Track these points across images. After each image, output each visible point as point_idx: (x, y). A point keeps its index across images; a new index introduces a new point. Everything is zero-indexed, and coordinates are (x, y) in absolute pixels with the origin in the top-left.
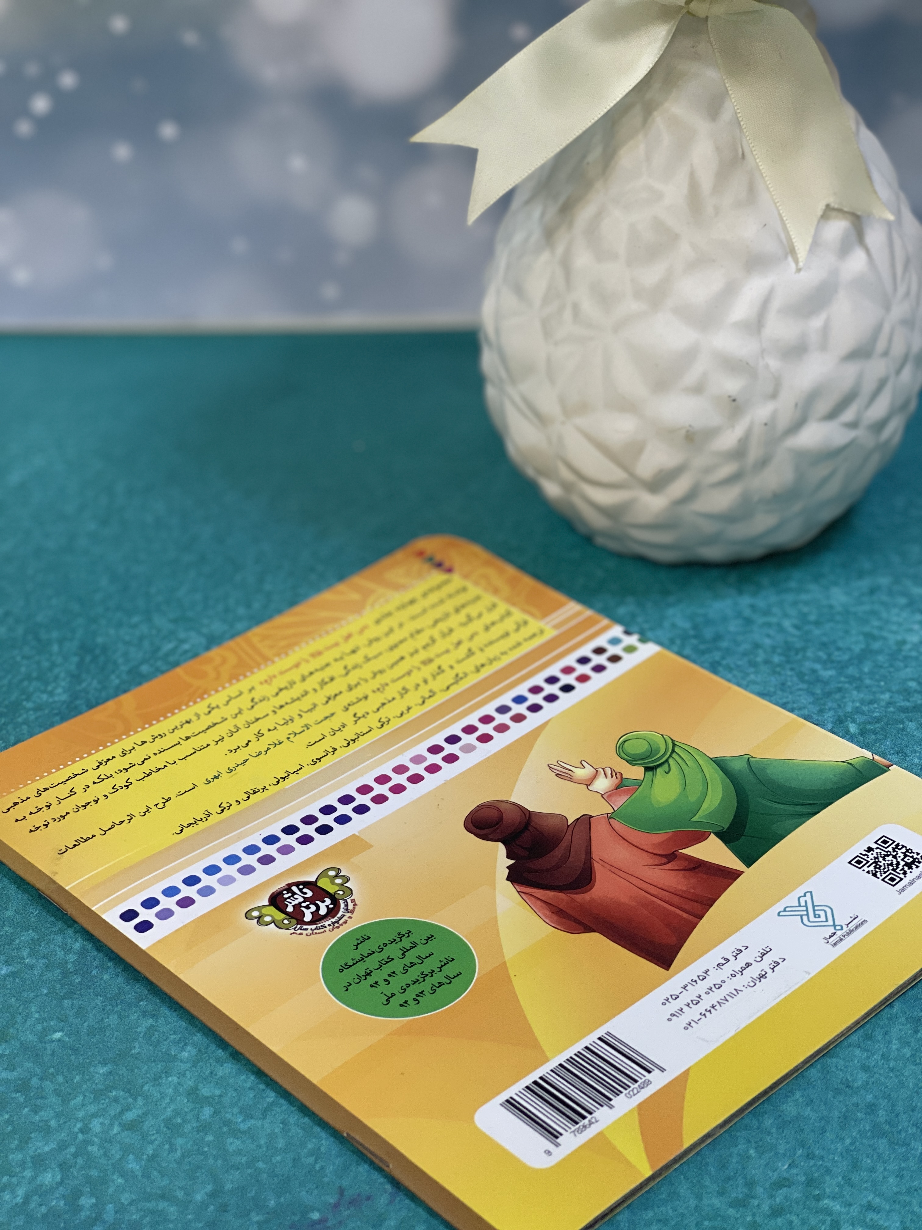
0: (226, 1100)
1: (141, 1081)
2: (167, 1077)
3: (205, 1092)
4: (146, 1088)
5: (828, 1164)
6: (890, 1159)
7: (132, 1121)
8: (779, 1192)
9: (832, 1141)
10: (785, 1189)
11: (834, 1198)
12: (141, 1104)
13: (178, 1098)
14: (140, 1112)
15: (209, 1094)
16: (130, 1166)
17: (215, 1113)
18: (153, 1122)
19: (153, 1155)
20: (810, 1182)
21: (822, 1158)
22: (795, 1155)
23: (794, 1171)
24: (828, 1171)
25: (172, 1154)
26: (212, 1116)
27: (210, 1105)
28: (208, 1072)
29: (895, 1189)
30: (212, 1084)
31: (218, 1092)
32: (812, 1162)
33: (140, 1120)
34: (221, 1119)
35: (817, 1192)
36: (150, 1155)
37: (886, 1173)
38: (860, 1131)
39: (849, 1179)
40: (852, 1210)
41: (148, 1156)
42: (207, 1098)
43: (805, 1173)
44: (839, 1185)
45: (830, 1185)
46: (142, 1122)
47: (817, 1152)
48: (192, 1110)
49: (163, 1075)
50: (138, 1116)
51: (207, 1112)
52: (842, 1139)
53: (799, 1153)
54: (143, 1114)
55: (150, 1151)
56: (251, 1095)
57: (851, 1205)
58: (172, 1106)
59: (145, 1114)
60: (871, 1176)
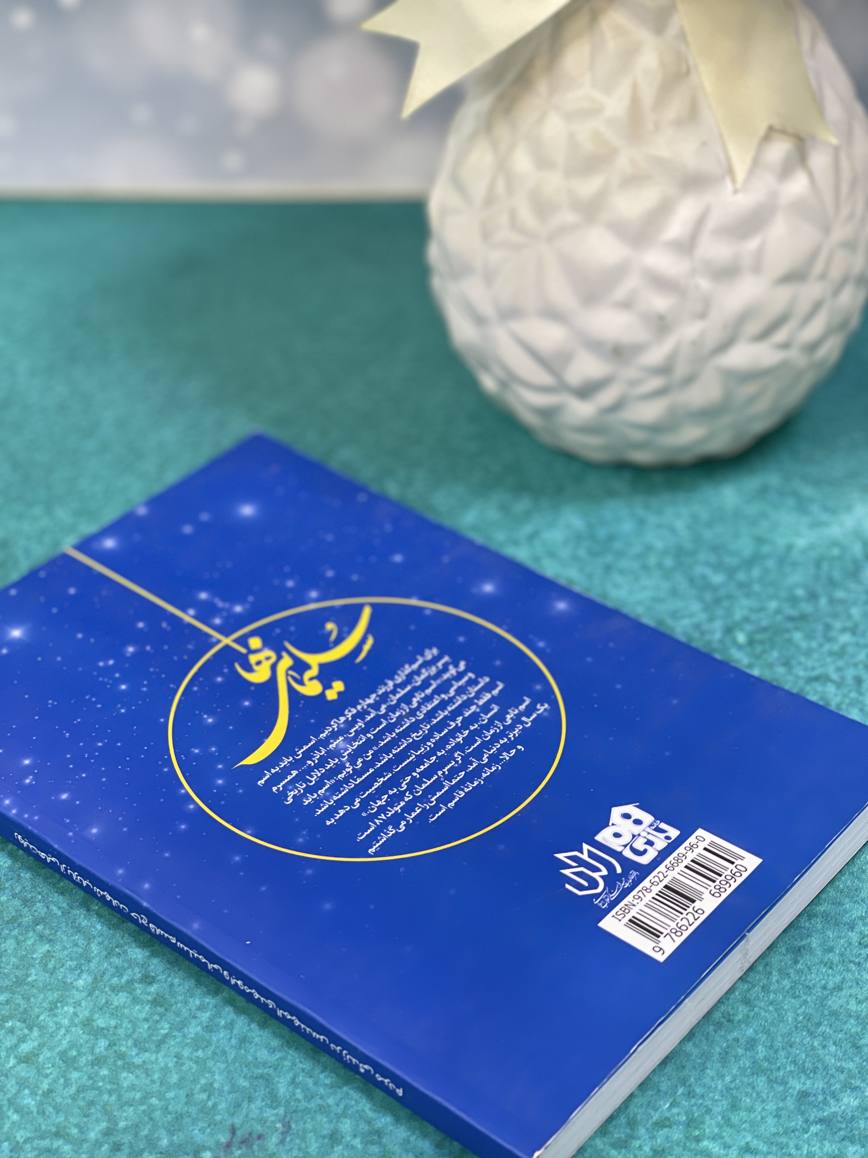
0: (121, 1031)
1: (37, 1010)
3: (101, 1022)
4: (42, 1018)
5: (709, 1103)
6: (768, 1098)
7: (27, 1053)
8: (661, 1132)
9: (712, 1078)
10: (666, 1130)
11: (713, 1139)
12: (36, 1035)
15: (103, 1025)
16: (25, 1102)
17: (109, 1045)
18: (49, 1055)
19: (48, 1090)
20: (691, 1123)
21: (702, 1097)
22: (676, 1093)
23: (675, 1110)
24: (708, 1111)
25: (67, 1089)
26: (106, 1049)
27: (105, 1037)
28: (104, 1001)
29: (774, 1130)
31: (113, 1023)
32: (693, 1101)
33: (36, 1052)
34: (115, 1052)
35: (697, 1133)
36: (45, 1090)
37: (764, 1114)
38: (740, 1068)
39: (729, 1119)
40: (731, 1152)
41: (43, 1092)
42: (102, 1029)
43: (686, 1113)
44: (719, 1125)
45: (710, 1126)
46: (38, 1055)
47: (698, 1090)
48: (87, 1042)
49: (59, 1005)
50: (34, 1048)
51: (103, 1043)
52: (722, 1077)
53: (680, 1091)
54: (39, 1046)
55: (45, 1086)
56: (146, 1026)
57: (730, 1147)
59: (41, 1046)
60: (749, 1116)
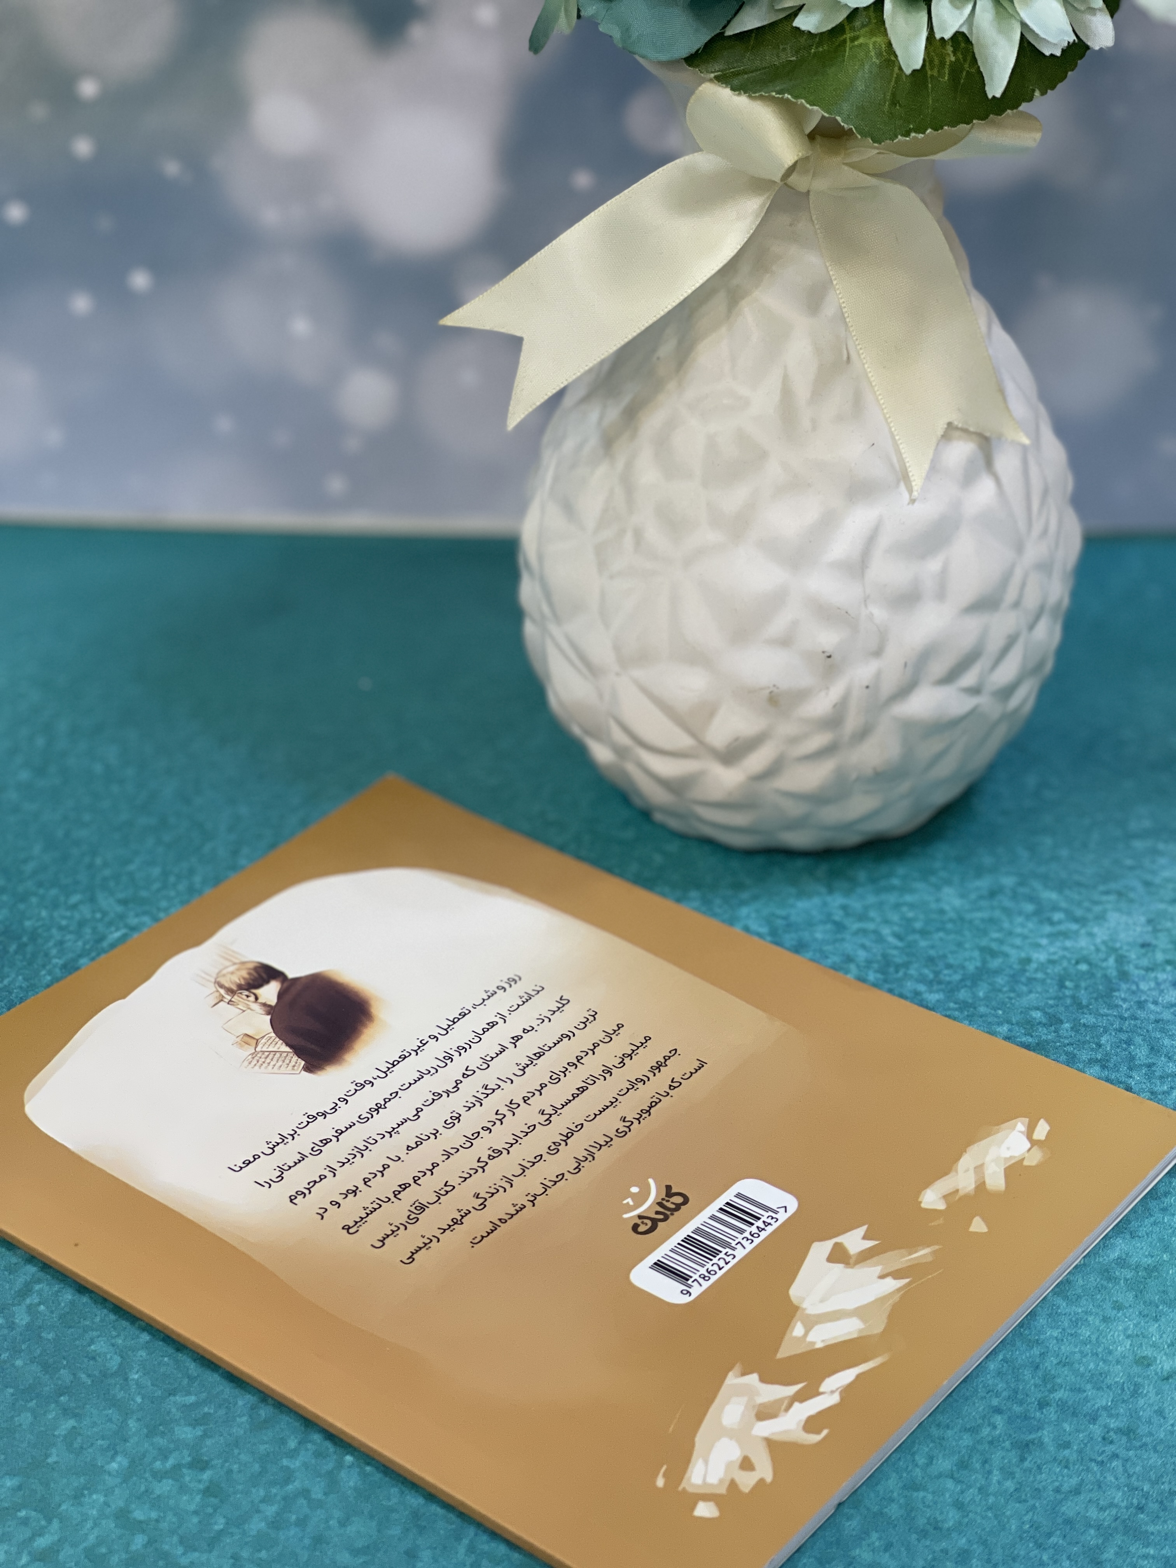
2: (90, 1495)
13: (104, 1522)
14: (56, 1538)
30: (147, 1506)
58: (96, 1532)
